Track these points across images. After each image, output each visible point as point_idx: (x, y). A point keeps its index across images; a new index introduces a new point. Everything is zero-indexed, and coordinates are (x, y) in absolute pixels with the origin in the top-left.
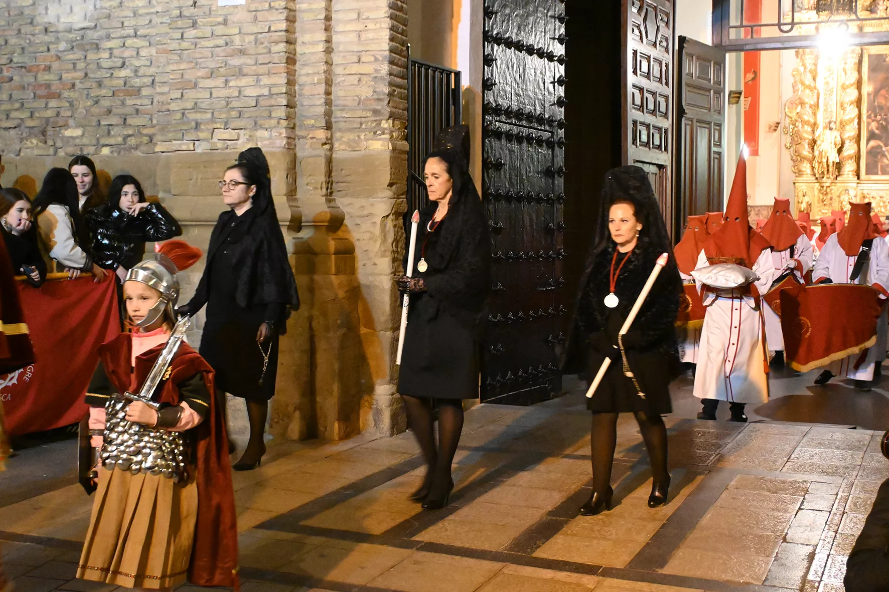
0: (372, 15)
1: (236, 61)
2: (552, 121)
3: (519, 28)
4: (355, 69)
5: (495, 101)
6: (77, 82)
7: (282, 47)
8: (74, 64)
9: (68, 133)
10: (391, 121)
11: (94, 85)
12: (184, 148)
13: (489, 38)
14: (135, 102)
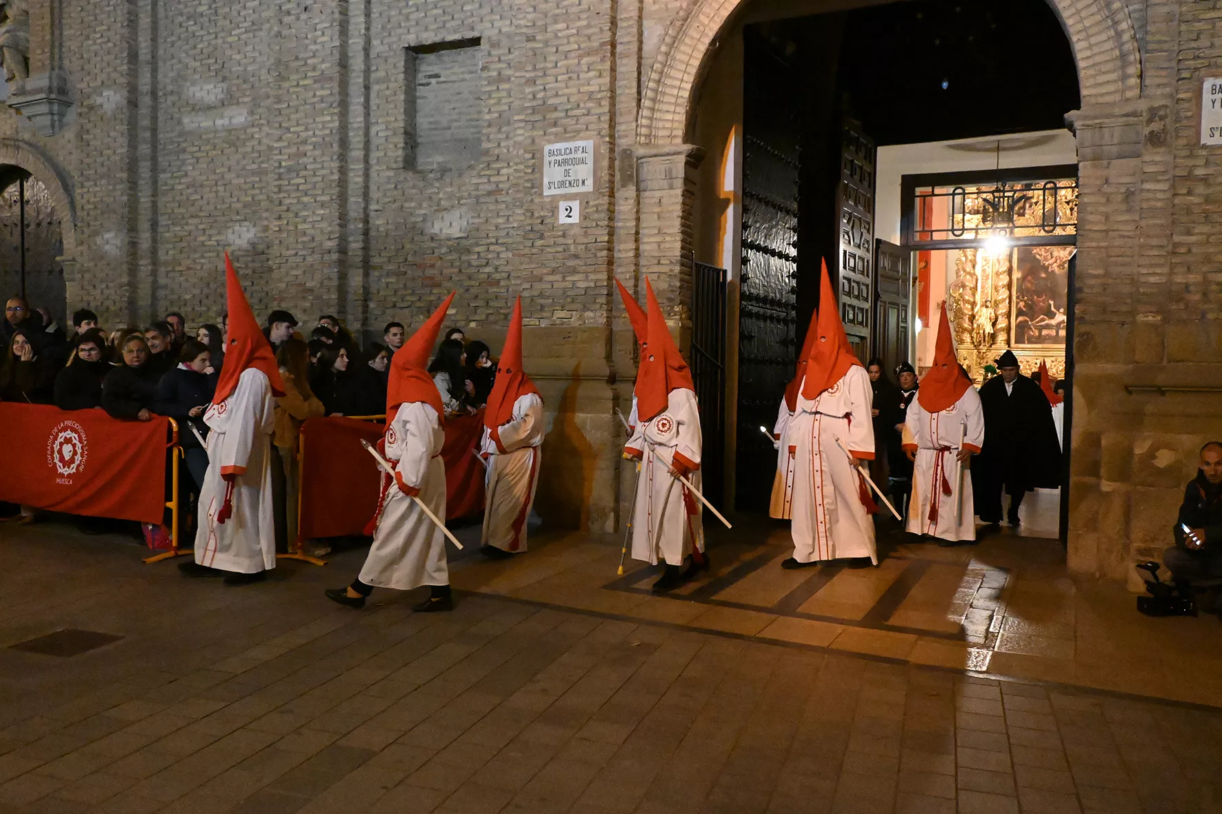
0: (670, 231)
1: (571, 263)
2: (787, 305)
3: (766, 238)
4: (656, 269)
5: (749, 291)
6: (453, 276)
7: (605, 253)
8: (452, 263)
10: (681, 306)
11: (466, 278)
12: (532, 323)
13: (746, 245)
14: (495, 290)
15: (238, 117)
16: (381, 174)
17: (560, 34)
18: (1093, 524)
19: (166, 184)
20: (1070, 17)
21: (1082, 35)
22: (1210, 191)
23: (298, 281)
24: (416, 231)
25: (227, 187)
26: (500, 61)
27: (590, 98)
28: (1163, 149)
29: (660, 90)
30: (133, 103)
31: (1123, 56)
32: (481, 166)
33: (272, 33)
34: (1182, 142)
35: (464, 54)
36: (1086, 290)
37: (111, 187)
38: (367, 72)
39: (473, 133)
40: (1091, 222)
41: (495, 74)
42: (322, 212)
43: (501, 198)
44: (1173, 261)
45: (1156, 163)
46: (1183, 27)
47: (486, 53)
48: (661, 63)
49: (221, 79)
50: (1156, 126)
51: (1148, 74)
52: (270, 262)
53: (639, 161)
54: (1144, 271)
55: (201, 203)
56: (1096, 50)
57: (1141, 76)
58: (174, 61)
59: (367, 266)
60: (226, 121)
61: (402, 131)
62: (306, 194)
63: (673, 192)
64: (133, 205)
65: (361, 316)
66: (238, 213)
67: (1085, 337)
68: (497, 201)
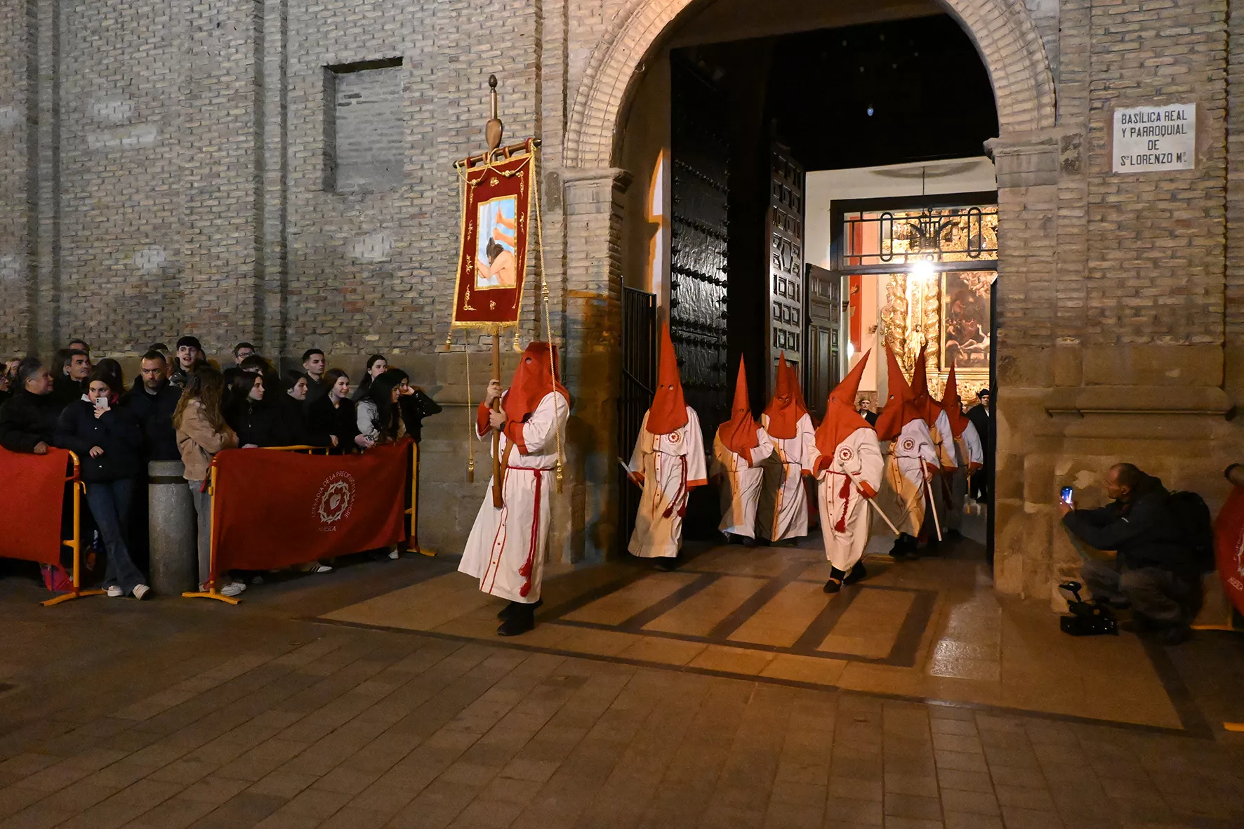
0: (598, 255)
2: (718, 330)
3: (695, 262)
5: (679, 315)
6: (376, 301)
7: (532, 278)
8: (374, 288)
9: (368, 338)
10: (610, 332)
11: (389, 303)
12: (458, 350)
13: (675, 269)
14: (420, 316)
15: (147, 136)
16: (300, 196)
17: (484, 56)
18: (1016, 546)
19: (69, 206)
20: (987, 47)
21: (999, 65)
22: (1122, 218)
23: (212, 307)
24: (335, 254)
25: (136, 209)
26: (422, 81)
27: (515, 121)
28: (1078, 177)
29: (586, 113)
30: (33, 121)
31: (1038, 85)
32: (404, 188)
33: (183, 49)
34: (1095, 169)
35: (385, 74)
36: (1009, 315)
37: (9, 208)
38: (284, 90)
39: (394, 155)
40: (1009, 248)
41: (417, 94)
42: (236, 235)
43: (424, 222)
44: (1090, 285)
45: (1072, 190)
46: (1094, 59)
47: (408, 74)
48: (586, 86)
49: (128, 97)
50: (1071, 154)
51: (1062, 103)
52: (182, 288)
53: (567, 185)
54: (1060, 295)
55: (107, 225)
56: (1012, 79)
57: (1055, 105)
58: (79, 77)
59: (285, 292)
60: (134, 140)
61: (320, 152)
62: (220, 217)
63: (600, 216)
64: (33, 228)
65: (277, 342)
66: (147, 236)
67: (1007, 360)
68: (420, 224)
